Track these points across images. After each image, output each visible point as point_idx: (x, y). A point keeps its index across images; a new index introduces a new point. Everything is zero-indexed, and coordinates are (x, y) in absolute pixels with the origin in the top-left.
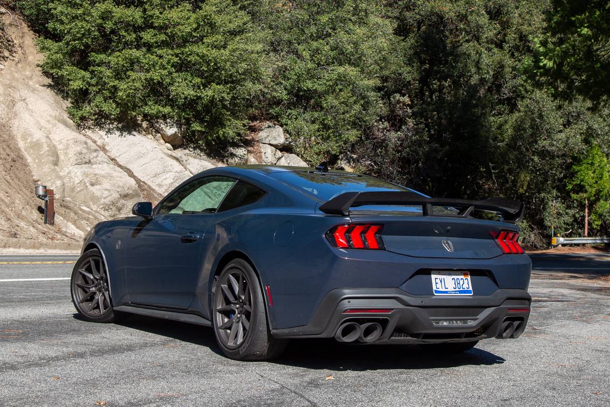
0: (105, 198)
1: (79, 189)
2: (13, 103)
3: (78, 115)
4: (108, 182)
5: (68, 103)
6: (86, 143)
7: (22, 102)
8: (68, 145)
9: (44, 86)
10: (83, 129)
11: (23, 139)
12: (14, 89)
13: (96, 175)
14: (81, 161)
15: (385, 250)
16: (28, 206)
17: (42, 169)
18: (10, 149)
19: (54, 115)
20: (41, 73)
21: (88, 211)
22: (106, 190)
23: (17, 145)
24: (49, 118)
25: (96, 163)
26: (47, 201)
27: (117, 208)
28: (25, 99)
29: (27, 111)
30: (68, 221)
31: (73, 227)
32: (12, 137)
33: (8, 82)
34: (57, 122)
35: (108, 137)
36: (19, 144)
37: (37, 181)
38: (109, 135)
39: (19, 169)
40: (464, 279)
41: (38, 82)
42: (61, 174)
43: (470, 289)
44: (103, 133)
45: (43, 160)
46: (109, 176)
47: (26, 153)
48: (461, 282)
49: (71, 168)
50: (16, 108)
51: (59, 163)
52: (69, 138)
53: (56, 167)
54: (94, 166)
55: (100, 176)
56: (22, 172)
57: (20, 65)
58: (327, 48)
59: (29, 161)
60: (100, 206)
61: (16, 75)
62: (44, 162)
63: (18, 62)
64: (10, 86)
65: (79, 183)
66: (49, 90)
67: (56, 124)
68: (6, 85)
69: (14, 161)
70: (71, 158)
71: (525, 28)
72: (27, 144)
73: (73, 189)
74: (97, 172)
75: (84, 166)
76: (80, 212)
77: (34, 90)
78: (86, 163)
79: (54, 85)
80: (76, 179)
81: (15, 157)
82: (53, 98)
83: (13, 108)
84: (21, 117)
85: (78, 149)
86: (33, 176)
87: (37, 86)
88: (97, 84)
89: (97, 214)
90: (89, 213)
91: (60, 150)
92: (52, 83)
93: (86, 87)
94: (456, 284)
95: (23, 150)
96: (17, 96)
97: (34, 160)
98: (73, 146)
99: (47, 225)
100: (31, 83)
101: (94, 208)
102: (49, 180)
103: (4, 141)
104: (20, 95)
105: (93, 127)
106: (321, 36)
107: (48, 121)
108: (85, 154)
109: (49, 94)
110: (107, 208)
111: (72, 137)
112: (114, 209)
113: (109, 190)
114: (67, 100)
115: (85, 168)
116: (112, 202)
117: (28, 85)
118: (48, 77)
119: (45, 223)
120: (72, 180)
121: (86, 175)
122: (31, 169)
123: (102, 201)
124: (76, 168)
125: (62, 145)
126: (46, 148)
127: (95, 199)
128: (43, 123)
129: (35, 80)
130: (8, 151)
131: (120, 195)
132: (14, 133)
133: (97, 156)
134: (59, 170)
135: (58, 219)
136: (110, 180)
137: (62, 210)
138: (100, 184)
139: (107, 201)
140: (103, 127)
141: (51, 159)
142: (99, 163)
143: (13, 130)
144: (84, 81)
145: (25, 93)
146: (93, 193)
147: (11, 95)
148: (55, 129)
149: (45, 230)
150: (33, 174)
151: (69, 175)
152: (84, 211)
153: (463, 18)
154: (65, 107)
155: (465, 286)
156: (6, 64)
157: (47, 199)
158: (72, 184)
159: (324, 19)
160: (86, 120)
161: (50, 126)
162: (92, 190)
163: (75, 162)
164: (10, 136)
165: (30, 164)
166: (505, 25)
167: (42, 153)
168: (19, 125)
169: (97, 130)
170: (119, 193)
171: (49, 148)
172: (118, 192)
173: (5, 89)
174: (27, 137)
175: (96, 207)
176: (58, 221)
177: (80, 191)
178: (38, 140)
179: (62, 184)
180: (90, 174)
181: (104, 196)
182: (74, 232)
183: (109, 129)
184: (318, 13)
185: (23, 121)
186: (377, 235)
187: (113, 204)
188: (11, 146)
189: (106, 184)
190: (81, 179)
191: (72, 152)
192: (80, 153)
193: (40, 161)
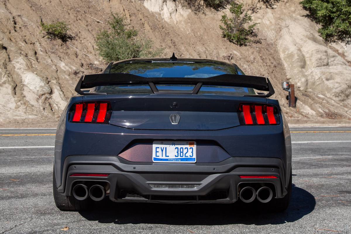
0: (336, 88)
1: (318, 83)
2: (280, 29)
3: (324, 33)
4: (340, 78)
5: (320, 26)
6: (326, 52)
7: (286, 28)
8: (312, 54)
9: (303, 16)
10: (330, 43)
11: (283, 52)
12: (282, 20)
13: (330, 73)
14: (320, 64)
15: (109, 123)
16: (279, 96)
17: (293, 71)
18: (274, 59)
19: (306, 34)
20: (302, 8)
21: (322, 98)
22: (337, 83)
23: (279, 56)
24: (302, 37)
25: (332, 65)
26: (290, 92)
27: (345, 95)
28: (288, 26)
29: (288, 34)
30: (306, 105)
31: (309, 108)
32: (276, 51)
33: (278, 16)
34: (307, 39)
35: (347, 47)
36: (280, 56)
37: (289, 79)
38: (348, 45)
39: (278, 72)
40: (189, 148)
41: (300, 14)
42: (306, 74)
43: (193, 157)
44: (343, 44)
45: (294, 65)
46: (341, 73)
47: (284, 61)
48: (185, 151)
49: (313, 69)
50: (282, 32)
51: (306, 67)
52: (313, 50)
53: (303, 69)
54: (331, 67)
55: (334, 74)
56: (279, 74)
57: (287, 4)
59: (285, 66)
60: (332, 94)
61: (284, 11)
62: (295, 67)
63: (287, 2)
64: (280, 19)
65: (318, 79)
66: (306, 19)
67: (306, 41)
68: (277, 18)
69: (275, 67)
70: (313, 62)
72: (285, 55)
73: (314, 84)
74: (331, 71)
75: (323, 67)
76: (316, 98)
77: (295, 20)
78: (324, 65)
79: (310, 15)
80: (316, 76)
81: (276, 64)
82: (309, 24)
83: (280, 32)
84: (284, 38)
85: (319, 56)
86: (287, 76)
87: (298, 17)
88: (337, 11)
89: (329, 100)
90: (323, 99)
91: (307, 58)
92: (309, 14)
93: (329, 14)
94: (179, 152)
95: (282, 59)
96: (283, 24)
97: (289, 65)
98: (316, 54)
99: (291, 108)
100: (294, 15)
101: (328, 95)
102: (297, 78)
103: (271, 54)
104: (285, 24)
105: (336, 41)
107: (302, 39)
108: (324, 59)
109: (307, 22)
110: (337, 95)
111: (315, 49)
112: (343, 95)
113: (339, 83)
114: (319, 24)
115: (323, 69)
116: (341, 91)
117: (291, 17)
118: (306, 10)
119: (290, 106)
120: (313, 77)
121: (323, 73)
122: (286, 71)
123: (334, 90)
124: (317, 69)
125: (308, 54)
126: (296, 57)
127: (329, 89)
128: (298, 40)
129: (297, 13)
130: (272, 60)
131: (348, 86)
132: (279, 48)
133: (334, 60)
134: (305, 71)
135: (299, 103)
136: (341, 76)
137: (303, 98)
138: (334, 79)
139: (338, 90)
140: (344, 40)
141: (299, 64)
142: (335, 65)
143: (278, 47)
144: (327, 10)
145: (289, 22)
146: (328, 86)
147: (280, 24)
148: (305, 44)
149: (288, 111)
150: (287, 74)
151: (312, 74)
152: (319, 98)
154: (317, 29)
155: (189, 154)
156: (278, 4)
157: (290, 90)
158: (313, 80)
160: (333, 37)
161: (303, 42)
162: (327, 84)
163: (316, 65)
164: (275, 50)
165: (286, 68)
167: (294, 60)
168: (282, 43)
169: (339, 42)
170: (348, 84)
171: (299, 57)
172: (346, 84)
173: (276, 21)
174: (286, 51)
175: (329, 95)
176: (298, 105)
177: (319, 84)
178: (292, 52)
179: (306, 80)
180: (327, 73)
181: (335, 87)
182: (309, 112)
183: (348, 42)
185: (285, 41)
187: (342, 92)
188: (275, 57)
189: (338, 79)
190: (319, 76)
191: (314, 59)
192: (320, 59)
193: (292, 65)
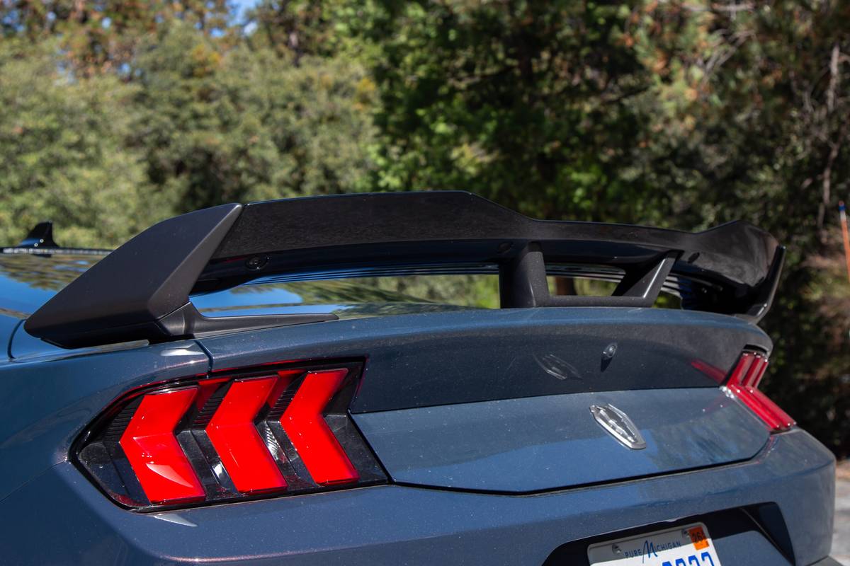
15: (390, 481)
40: (698, 555)
58: (39, 203)
71: (330, 161)
106: (28, 184)
153: (241, 153)
159: (31, 159)
166: (302, 160)
184: (19, 153)
186: (332, 416)
